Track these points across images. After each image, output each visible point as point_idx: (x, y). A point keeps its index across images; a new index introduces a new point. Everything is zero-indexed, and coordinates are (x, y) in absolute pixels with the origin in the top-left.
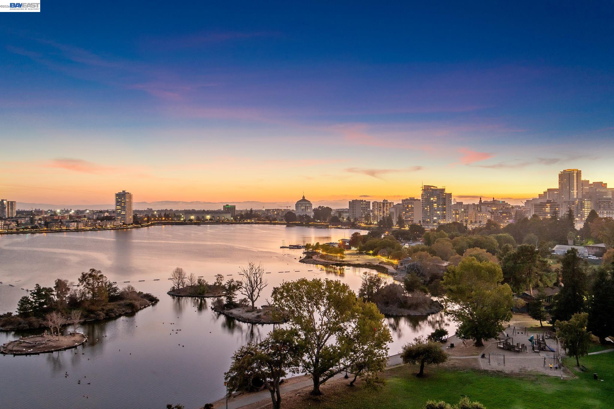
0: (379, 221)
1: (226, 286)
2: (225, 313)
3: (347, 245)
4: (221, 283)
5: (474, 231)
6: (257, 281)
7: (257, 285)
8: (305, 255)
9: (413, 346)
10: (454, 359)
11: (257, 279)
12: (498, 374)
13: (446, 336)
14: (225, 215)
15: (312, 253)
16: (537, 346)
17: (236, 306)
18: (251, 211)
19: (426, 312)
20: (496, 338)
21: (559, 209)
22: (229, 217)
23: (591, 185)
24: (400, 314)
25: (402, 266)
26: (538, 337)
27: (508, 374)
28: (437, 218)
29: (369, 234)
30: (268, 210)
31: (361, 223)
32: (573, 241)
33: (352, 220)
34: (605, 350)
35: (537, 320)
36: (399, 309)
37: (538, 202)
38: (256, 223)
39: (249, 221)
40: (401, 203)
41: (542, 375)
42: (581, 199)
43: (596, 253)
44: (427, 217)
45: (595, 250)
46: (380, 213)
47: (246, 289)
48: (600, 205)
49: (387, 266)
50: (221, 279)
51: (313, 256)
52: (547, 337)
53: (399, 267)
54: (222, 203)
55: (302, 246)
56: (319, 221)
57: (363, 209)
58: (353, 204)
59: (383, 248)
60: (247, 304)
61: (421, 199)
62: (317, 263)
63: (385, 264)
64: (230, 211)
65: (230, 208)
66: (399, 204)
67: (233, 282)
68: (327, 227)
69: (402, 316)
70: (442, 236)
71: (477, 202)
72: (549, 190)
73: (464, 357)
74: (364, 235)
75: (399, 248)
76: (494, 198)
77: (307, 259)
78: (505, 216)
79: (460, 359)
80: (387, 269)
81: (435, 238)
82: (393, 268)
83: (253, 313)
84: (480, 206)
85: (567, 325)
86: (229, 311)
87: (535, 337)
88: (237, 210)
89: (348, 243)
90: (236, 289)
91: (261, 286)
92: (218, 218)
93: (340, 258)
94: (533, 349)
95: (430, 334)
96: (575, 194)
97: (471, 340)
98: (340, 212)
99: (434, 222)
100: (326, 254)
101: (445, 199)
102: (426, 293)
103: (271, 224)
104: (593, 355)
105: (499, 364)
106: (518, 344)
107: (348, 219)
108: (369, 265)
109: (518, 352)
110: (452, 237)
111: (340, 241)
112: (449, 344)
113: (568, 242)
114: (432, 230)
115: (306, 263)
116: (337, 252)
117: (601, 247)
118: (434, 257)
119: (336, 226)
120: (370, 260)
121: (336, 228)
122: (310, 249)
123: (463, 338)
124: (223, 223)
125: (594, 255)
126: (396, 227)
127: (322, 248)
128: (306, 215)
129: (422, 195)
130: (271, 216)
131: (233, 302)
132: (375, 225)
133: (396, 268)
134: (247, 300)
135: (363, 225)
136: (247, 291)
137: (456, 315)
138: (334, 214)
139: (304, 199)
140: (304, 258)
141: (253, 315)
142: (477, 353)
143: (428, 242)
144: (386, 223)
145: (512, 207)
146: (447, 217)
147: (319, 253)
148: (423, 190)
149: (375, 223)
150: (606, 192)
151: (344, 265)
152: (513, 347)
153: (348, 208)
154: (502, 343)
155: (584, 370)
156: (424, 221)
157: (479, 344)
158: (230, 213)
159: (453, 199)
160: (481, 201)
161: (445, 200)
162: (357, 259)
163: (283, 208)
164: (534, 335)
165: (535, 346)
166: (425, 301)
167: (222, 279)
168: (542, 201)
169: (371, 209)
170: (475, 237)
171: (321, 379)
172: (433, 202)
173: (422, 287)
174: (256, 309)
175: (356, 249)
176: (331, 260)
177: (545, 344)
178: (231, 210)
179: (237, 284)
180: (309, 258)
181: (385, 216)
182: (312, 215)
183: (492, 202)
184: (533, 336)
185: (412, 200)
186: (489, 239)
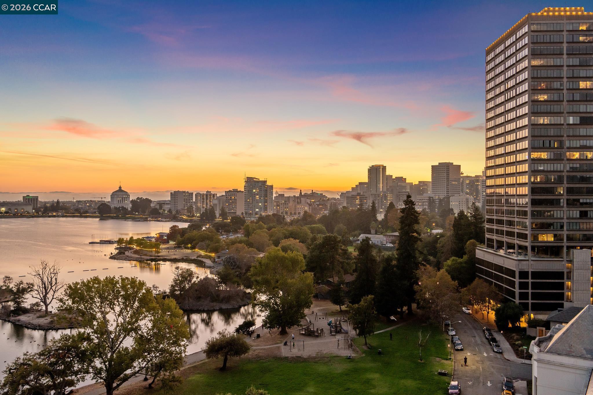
0: (201, 213)
1: (13, 289)
2: (11, 320)
3: (165, 239)
4: (9, 286)
5: (292, 223)
6: (52, 281)
7: (52, 287)
8: (117, 251)
9: (217, 339)
10: (259, 349)
11: (51, 280)
12: (298, 360)
13: (254, 327)
14: (24, 207)
15: (125, 248)
16: (334, 329)
17: (25, 311)
18: (58, 202)
19: (238, 305)
20: (298, 326)
21: (367, 201)
22: (30, 209)
23: (394, 179)
24: (212, 309)
25: (220, 259)
26: (335, 321)
27: (306, 358)
28: (259, 210)
29: (189, 227)
30: (79, 202)
31: (183, 215)
32: (374, 230)
33: (174, 212)
34: (389, 327)
35: (336, 305)
36: (211, 303)
37: (350, 195)
38: (63, 216)
39: (55, 214)
40: (224, 194)
41: (335, 357)
42: (385, 192)
43: (392, 240)
44: (249, 208)
45: (391, 238)
46: (203, 205)
47: (38, 292)
48: (400, 198)
49: (204, 260)
50: (9, 281)
51: (125, 252)
52: (343, 320)
53: (216, 260)
54: (21, 193)
55: (115, 241)
56: (137, 213)
57: (186, 200)
58: (175, 195)
59: (202, 241)
60: (40, 308)
61: (244, 191)
62: (129, 259)
63: (203, 257)
64: (31, 203)
65: (31, 199)
66: (223, 196)
67: (22, 284)
68: (146, 220)
69: (214, 311)
70: (261, 228)
71: (297, 195)
72: (360, 183)
73: (268, 347)
74: (183, 228)
75: (218, 241)
76: (312, 191)
77: (119, 255)
78: (321, 208)
79: (264, 349)
80: (205, 263)
81: (254, 230)
82: (210, 261)
83: (45, 318)
84: (300, 198)
85: (358, 308)
86: (16, 318)
87: (333, 322)
88: (41, 202)
89: (166, 236)
90: (25, 292)
91: (56, 287)
92: (16, 211)
93: (155, 253)
94: (331, 333)
95: (238, 327)
96: (381, 187)
97: (276, 329)
98: (161, 204)
99: (256, 214)
100: (140, 249)
101: (266, 190)
102: (239, 285)
103: (81, 216)
104: (380, 333)
105: (299, 350)
106: (317, 329)
107: (170, 211)
108: (186, 259)
109: (317, 336)
110: (269, 229)
111: (158, 235)
112: (255, 335)
113: (370, 231)
114: (252, 222)
115: (117, 260)
116: (151, 246)
117: (396, 235)
118: (251, 249)
119: (155, 218)
120: (188, 254)
121: (156, 221)
122: (123, 244)
123: (269, 327)
124: (22, 216)
125: (390, 243)
126: (219, 219)
127: (136, 243)
128: (123, 207)
129: (245, 187)
130: (82, 208)
131: (21, 307)
132: (198, 217)
133: (214, 262)
134: (40, 304)
135: (185, 218)
136: (39, 294)
137: (263, 306)
138: (155, 206)
139: (120, 190)
140: (115, 254)
141: (47, 321)
142: (280, 342)
143: (248, 234)
144: (208, 216)
145: (329, 199)
146: (268, 209)
147: (133, 248)
148: (245, 181)
149: (198, 215)
150: (406, 186)
151: (160, 260)
152: (313, 332)
153: (170, 199)
154: (304, 330)
155: (371, 348)
156: (246, 213)
157: (283, 333)
158: (31, 205)
159: (274, 191)
160: (301, 193)
161: (267, 192)
162: (174, 253)
163: (96, 200)
164: (332, 319)
165: (332, 329)
166: (237, 294)
167: (11, 281)
168: (355, 193)
169: (194, 200)
170: (290, 228)
171: (115, 385)
172: (255, 194)
173: (235, 279)
174: (50, 314)
175: (174, 243)
176: (146, 255)
177: (341, 327)
178: (33, 201)
179: (27, 286)
180: (121, 254)
181: (208, 208)
182: (129, 207)
183: (311, 195)
184: (331, 321)
185: (236, 191)
186: (303, 229)
